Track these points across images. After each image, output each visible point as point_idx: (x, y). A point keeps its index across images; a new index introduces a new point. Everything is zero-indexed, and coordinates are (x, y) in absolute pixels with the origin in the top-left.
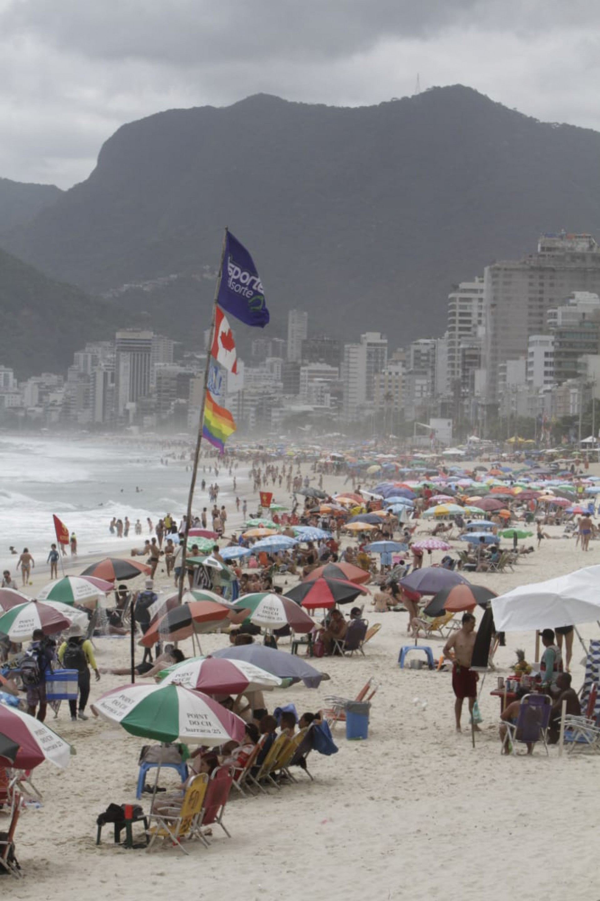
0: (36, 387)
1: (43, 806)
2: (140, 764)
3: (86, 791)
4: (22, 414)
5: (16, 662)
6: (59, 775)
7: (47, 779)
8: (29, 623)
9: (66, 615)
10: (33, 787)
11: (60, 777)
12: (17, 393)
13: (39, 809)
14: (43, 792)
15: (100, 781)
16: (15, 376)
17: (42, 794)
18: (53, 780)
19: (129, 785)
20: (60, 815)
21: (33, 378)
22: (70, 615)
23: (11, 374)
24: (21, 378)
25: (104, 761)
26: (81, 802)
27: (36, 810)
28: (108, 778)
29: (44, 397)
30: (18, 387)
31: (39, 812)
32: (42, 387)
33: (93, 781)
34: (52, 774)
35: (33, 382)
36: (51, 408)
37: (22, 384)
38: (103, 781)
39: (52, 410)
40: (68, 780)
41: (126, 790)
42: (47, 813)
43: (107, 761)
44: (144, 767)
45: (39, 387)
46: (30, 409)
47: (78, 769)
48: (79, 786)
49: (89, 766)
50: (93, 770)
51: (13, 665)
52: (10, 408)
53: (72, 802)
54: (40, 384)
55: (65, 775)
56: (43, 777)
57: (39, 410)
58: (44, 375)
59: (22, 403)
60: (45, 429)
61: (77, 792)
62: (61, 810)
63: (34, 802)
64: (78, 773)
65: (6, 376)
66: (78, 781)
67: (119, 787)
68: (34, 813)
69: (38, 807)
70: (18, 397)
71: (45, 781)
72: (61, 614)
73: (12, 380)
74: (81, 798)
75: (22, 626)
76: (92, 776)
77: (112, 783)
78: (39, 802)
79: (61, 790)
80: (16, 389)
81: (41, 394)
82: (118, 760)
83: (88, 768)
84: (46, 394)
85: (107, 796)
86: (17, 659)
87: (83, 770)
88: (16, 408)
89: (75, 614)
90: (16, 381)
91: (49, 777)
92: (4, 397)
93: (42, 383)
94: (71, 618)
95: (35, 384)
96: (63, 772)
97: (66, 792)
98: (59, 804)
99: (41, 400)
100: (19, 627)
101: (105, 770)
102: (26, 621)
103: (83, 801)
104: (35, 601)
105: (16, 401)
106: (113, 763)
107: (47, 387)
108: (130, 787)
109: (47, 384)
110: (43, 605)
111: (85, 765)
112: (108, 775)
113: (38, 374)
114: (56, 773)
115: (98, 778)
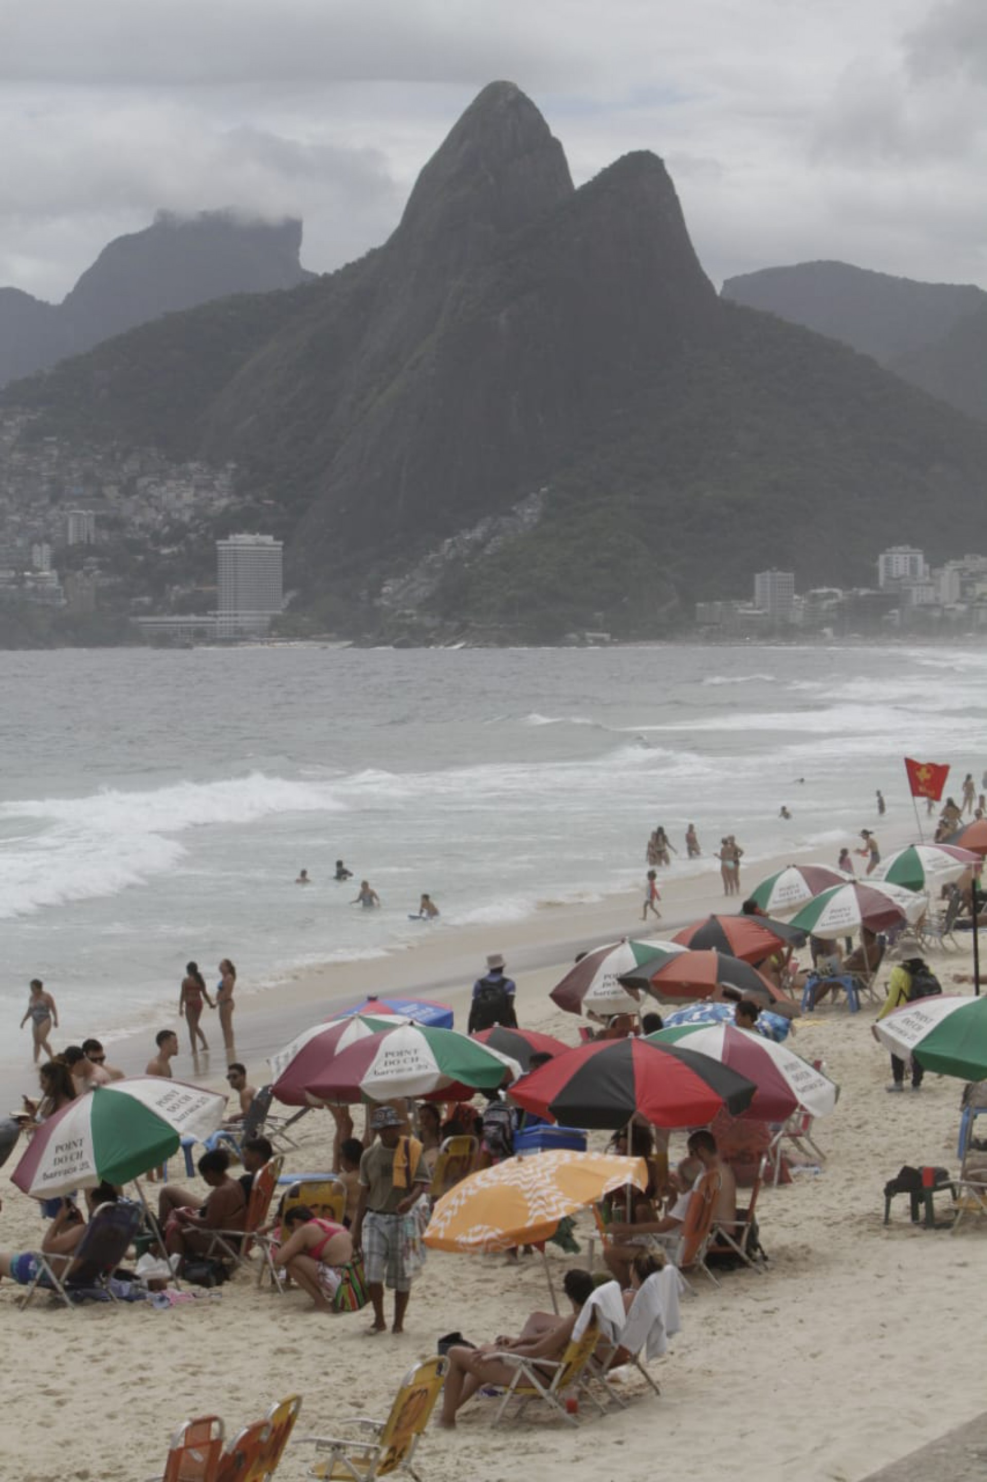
0: (956, 573)
1: (824, 1172)
2: (962, 1110)
3: (891, 1149)
4: (936, 614)
5: (828, 968)
6: (859, 1127)
7: (840, 1134)
8: (843, 912)
9: (897, 901)
10: (813, 1144)
11: (860, 1131)
12: (930, 585)
13: (817, 1176)
14: (829, 1151)
15: (915, 1134)
16: (927, 560)
17: (828, 1156)
18: (848, 1134)
19: (952, 1140)
20: (845, 1184)
21: (952, 562)
22: (903, 901)
23: (920, 558)
24: (936, 562)
25: (928, 1106)
26: (880, 1165)
27: (813, 1177)
28: (927, 1130)
29: (969, 590)
30: (931, 576)
31: (816, 1180)
32: (966, 574)
33: (905, 1135)
34: (850, 1126)
35: (951, 568)
36: (978, 604)
37: (937, 572)
38: (919, 1135)
39: (979, 608)
40: (869, 1135)
41: (946, 1147)
42: (827, 1181)
43: (932, 1106)
44: (968, 1114)
45: (961, 575)
46: (949, 606)
47: (887, 1119)
48: (884, 1142)
49: (905, 1114)
50: (908, 1120)
51: (823, 973)
52: (920, 606)
53: (867, 1166)
54: (961, 571)
55: (869, 1127)
56: (837, 1131)
57: (962, 607)
58: (967, 557)
59: (937, 599)
60: (970, 635)
61: (877, 1151)
62: (849, 1176)
63: (813, 1165)
64: (886, 1125)
65: (914, 561)
66: (884, 1135)
67: (938, 1143)
68: (808, 1181)
69: (816, 1173)
70: (931, 589)
71: (838, 1137)
72: (890, 900)
73: (922, 567)
74: (881, 1160)
75: (834, 917)
76: (905, 1128)
77: (930, 1137)
78: (820, 1167)
79: (856, 1149)
80: (928, 579)
81: (963, 585)
82: (948, 1105)
83: (902, 1117)
84: (971, 584)
85: (918, 1156)
86: (829, 965)
87: (894, 1120)
88: (928, 607)
89: (911, 899)
90: (927, 567)
91: (843, 1131)
92: (910, 591)
93: (965, 569)
94: (904, 905)
95: (955, 570)
96: (866, 1123)
97: (862, 1151)
98: (848, 1168)
99: (963, 593)
100: (831, 918)
101: (925, 1120)
102: (840, 910)
103: (884, 1164)
104: (854, 882)
105: (929, 595)
106: (939, 1108)
107: (972, 575)
108: (952, 1143)
109: (972, 570)
110: (865, 888)
111: (899, 1113)
112: (927, 1125)
113: (959, 556)
114: (854, 1123)
115: (912, 1131)
